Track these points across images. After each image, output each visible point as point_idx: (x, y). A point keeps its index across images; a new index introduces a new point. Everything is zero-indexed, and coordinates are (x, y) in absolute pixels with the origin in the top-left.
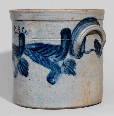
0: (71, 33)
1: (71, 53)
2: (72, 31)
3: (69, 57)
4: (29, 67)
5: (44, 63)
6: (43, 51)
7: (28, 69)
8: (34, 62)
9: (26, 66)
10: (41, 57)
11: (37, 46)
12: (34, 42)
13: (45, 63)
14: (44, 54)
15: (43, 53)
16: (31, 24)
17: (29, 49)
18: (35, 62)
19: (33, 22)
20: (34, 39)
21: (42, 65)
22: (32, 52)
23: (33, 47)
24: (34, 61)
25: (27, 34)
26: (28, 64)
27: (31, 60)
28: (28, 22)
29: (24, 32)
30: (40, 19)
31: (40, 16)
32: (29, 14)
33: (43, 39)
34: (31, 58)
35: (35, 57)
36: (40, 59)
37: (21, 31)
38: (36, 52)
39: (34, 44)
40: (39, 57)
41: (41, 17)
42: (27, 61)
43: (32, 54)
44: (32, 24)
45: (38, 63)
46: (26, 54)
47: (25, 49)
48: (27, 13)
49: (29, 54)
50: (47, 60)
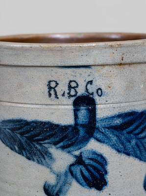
4: (109, 168)
5: (138, 152)
6: (136, 128)
7: (106, 173)
8: (119, 155)
9: (99, 167)
10: (134, 142)
11: (126, 120)
12: (120, 111)
13: (140, 152)
14: (139, 134)
15: (137, 131)
16: (112, 72)
17: (106, 128)
18: (123, 154)
19: (118, 67)
20: (119, 105)
21: (137, 157)
22: (116, 133)
23: (118, 122)
24: (119, 151)
25: (100, 96)
26: (106, 162)
27: (114, 151)
28: (106, 68)
29: (91, 92)
30: (134, 61)
31: (136, 53)
32: (112, 51)
33: (136, 103)
34: (113, 146)
35: (123, 144)
36: (132, 146)
37: (81, 91)
38: (125, 132)
39: (119, 116)
40: (130, 142)
41: (136, 55)
42: (104, 155)
43: (115, 138)
44: (115, 71)
45: (128, 154)
46: (98, 140)
47: (98, 129)
48: (107, 50)
49: (108, 138)
50: (143, 146)
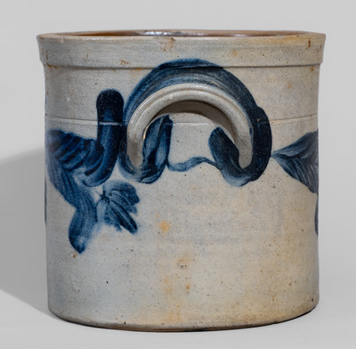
0: (125, 106)
1: (125, 166)
2: (126, 99)
3: (117, 175)
5: (64, 187)
6: (62, 154)
10: (60, 171)
14: (64, 162)
15: (63, 158)
21: (62, 193)
50: (69, 181)
